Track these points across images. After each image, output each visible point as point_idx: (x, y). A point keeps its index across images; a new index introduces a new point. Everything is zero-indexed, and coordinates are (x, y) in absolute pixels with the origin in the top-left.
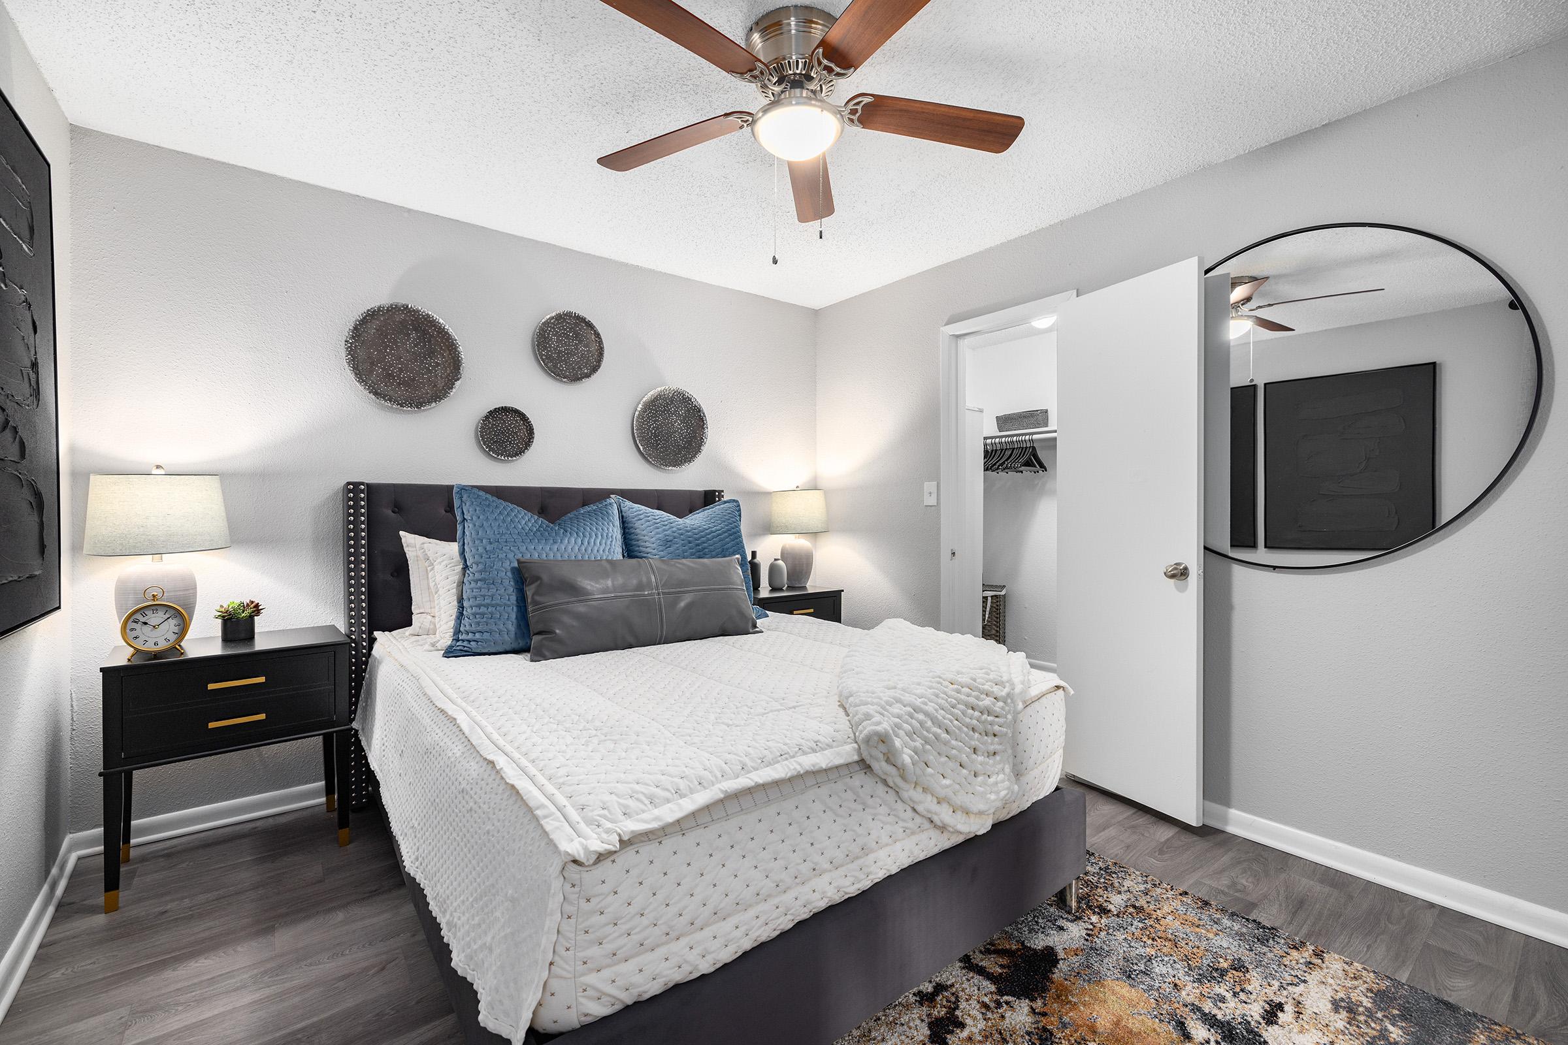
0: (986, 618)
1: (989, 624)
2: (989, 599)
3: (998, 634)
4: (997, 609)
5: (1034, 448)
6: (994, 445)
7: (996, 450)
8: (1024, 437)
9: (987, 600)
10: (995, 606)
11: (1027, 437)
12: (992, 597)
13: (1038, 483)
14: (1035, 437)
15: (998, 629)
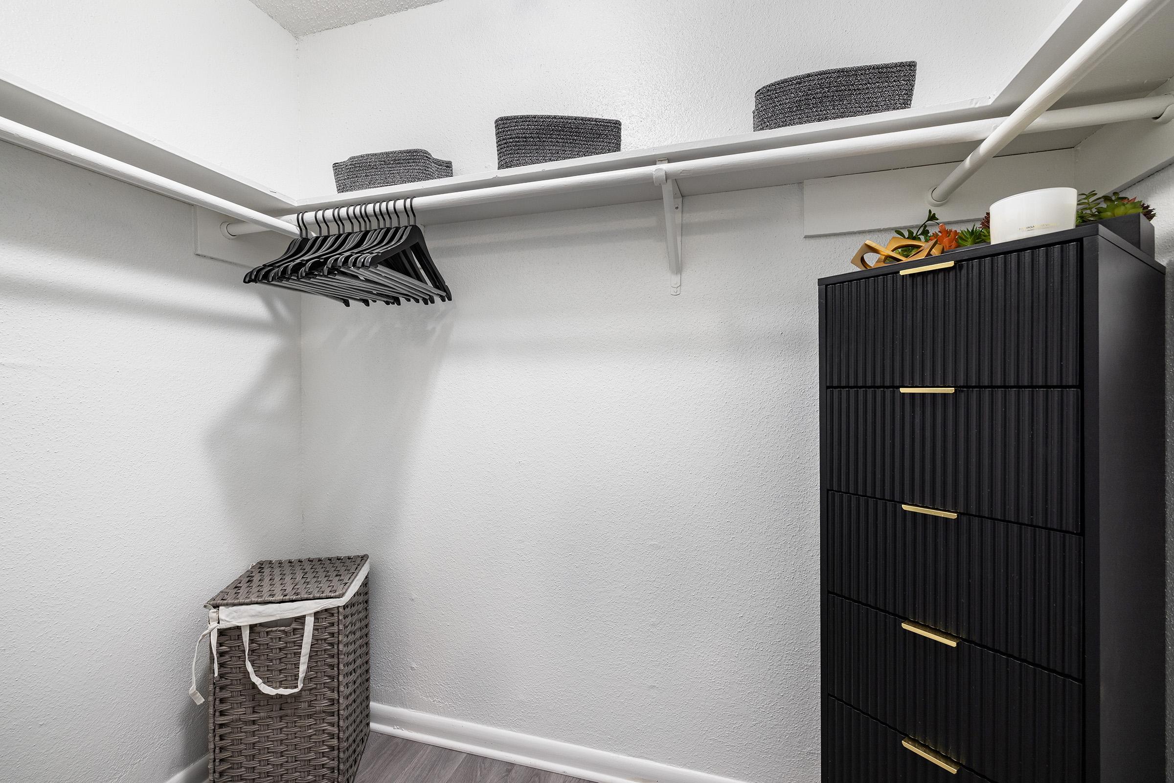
0: (301, 675)
1: (312, 685)
2: (310, 622)
3: (335, 708)
4: (332, 644)
5: (415, 230)
6: (323, 226)
7: (326, 238)
8: (391, 204)
9: (303, 624)
10: (326, 636)
11: (400, 204)
12: (316, 614)
13: (434, 329)
14: (418, 202)
15: (336, 696)
